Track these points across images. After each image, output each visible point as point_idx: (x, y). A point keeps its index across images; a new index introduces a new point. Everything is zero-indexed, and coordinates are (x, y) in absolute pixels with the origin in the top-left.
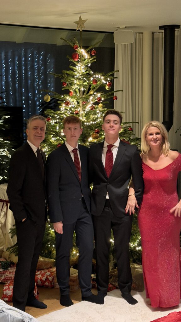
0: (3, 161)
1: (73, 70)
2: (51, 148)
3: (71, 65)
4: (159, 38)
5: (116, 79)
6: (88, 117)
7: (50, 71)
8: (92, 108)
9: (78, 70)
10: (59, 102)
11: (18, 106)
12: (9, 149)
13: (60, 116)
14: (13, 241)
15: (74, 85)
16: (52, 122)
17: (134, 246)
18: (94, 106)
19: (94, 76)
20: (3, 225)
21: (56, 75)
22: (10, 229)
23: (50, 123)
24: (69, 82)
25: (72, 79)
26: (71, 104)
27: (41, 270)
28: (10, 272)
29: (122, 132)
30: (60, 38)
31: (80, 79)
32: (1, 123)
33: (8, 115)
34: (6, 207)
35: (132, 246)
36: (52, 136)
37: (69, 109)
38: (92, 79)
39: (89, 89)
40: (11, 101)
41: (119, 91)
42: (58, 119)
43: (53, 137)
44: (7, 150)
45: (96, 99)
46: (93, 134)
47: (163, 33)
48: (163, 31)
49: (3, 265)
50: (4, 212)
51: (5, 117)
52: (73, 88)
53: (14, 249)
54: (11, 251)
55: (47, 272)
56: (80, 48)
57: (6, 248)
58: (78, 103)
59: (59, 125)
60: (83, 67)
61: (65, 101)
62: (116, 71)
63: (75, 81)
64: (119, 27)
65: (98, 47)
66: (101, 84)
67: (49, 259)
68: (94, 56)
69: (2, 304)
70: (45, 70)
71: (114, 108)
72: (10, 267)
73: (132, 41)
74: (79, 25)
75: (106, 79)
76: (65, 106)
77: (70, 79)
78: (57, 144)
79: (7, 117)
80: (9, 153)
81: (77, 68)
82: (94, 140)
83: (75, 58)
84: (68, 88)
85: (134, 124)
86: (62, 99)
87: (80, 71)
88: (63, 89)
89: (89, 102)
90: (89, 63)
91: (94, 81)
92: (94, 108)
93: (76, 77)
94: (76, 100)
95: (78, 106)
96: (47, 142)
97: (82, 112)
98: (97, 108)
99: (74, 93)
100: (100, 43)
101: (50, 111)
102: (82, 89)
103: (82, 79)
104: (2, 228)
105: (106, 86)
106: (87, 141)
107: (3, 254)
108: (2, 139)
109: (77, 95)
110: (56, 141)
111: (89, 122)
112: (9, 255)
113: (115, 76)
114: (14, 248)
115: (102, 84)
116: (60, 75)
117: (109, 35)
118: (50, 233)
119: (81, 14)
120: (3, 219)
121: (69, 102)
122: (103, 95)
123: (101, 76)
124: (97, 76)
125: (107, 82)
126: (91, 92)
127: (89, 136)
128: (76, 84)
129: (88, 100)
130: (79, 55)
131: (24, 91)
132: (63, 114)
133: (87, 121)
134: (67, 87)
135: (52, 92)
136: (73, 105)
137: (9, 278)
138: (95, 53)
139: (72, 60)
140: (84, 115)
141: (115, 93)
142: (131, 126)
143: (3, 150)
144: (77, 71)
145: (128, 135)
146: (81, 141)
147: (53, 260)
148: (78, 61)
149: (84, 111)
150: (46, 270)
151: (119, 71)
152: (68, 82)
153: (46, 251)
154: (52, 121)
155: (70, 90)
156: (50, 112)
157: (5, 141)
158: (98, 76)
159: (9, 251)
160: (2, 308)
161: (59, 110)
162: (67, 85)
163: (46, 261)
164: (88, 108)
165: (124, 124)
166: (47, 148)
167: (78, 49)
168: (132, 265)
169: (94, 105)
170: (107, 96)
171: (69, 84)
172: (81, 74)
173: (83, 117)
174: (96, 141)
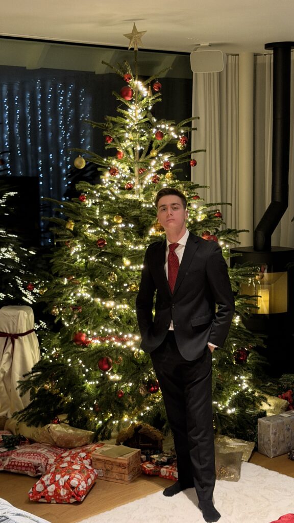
0: (5, 268)
1: (122, 116)
2: (86, 246)
3: (119, 108)
4: (265, 63)
5: (195, 131)
6: (148, 195)
7: (84, 118)
8: (155, 180)
9: (131, 116)
10: (99, 169)
11: (30, 176)
12: (16, 248)
13: (101, 193)
14: (24, 402)
15: (125, 141)
16: (89, 203)
17: (223, 407)
18: (158, 176)
19: (158, 126)
20: (5, 375)
21: (94, 124)
22: (19, 382)
23: (85, 205)
24: (116, 135)
25: (122, 131)
26: (121, 173)
27: (70, 449)
28: (18, 454)
29: (204, 220)
30: (101, 61)
31: (134, 131)
32: (3, 204)
33: (14, 192)
34: (11, 345)
35: (221, 407)
36: (89, 225)
37: (116, 181)
38: (154, 130)
39: (150, 148)
40: (19, 167)
41: (199, 151)
42: (99, 197)
43: (89, 227)
44: (13, 250)
45: (161, 165)
46: (157, 223)
47: (272, 55)
48: (272, 52)
49: (7, 442)
50: (8, 353)
51: (9, 194)
52: (124, 146)
53: (25, 415)
54: (19, 418)
55: (80, 452)
56: (135, 80)
57: (11, 414)
58: (132, 171)
59: (100, 208)
60: (139, 111)
61: (110, 167)
62: (194, 119)
63: (127, 135)
64: (200, 45)
65: (163, 78)
66: (169, 140)
67: (83, 430)
68: (157, 92)
69: (6, 507)
70: (76, 115)
71: (192, 180)
72: (19, 444)
73: (222, 68)
74: (133, 39)
75: (178, 130)
76: (110, 177)
77: (117, 131)
78: (97, 240)
79: (12, 194)
80: (16, 255)
81: (129, 112)
82: (158, 233)
83: (127, 95)
84: (114, 146)
85: (224, 206)
86: (104, 164)
87: (135, 117)
88: (106, 148)
89: (150, 170)
90: (150, 105)
91: (158, 135)
92: (158, 180)
93: (128, 127)
94: (129, 165)
95: (132, 175)
96: (80, 236)
97: (139, 186)
98: (163, 180)
99: (125, 154)
100: (167, 71)
101: (84, 185)
102: (139, 148)
103: (138, 130)
104: (5, 380)
105: (179, 143)
106: (147, 234)
107: (6, 423)
108: (5, 232)
109: (130, 158)
110: (96, 235)
111: (151, 203)
112: (17, 425)
113: (193, 127)
114: (25, 413)
115: (172, 140)
116: (101, 124)
117: (184, 58)
118: (84, 388)
119: (135, 21)
120: (6, 365)
121: (116, 168)
122: (173, 159)
123: (169, 126)
124: (163, 126)
125: (180, 137)
126: (154, 153)
127: (151, 225)
128: (128, 139)
129: (147, 167)
130: (132, 90)
131: (40, 151)
132: (107, 189)
133: (146, 201)
134: (113, 144)
135: (88, 152)
136: (123, 175)
137: (16, 464)
138: (159, 88)
139: (121, 99)
140: (142, 190)
141: (192, 155)
142: (219, 210)
143: (6, 249)
144: (129, 117)
145: (214, 224)
146: (137, 234)
147: (90, 432)
148: (132, 100)
149: (142, 184)
150: (78, 449)
151: (199, 118)
152: (114, 136)
153: (79, 418)
154: (89, 201)
155: (118, 150)
156: (85, 187)
157: (10, 235)
158: (165, 126)
159: (16, 418)
160: (5, 513)
161: (100, 182)
162: (114, 141)
163: (79, 434)
164: (148, 179)
165: (207, 207)
166: (80, 247)
167: (131, 80)
168: (221, 438)
169: (158, 174)
170: (180, 160)
171: (116, 139)
172: (136, 123)
173: (139, 195)
174: (161, 235)
